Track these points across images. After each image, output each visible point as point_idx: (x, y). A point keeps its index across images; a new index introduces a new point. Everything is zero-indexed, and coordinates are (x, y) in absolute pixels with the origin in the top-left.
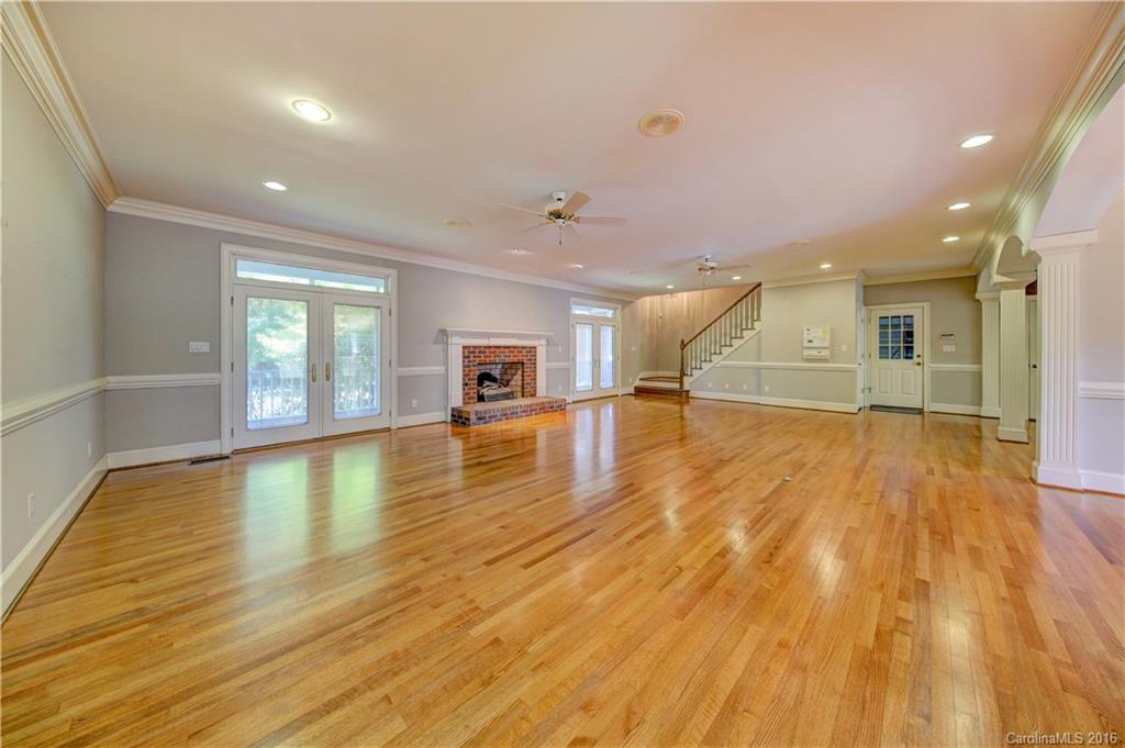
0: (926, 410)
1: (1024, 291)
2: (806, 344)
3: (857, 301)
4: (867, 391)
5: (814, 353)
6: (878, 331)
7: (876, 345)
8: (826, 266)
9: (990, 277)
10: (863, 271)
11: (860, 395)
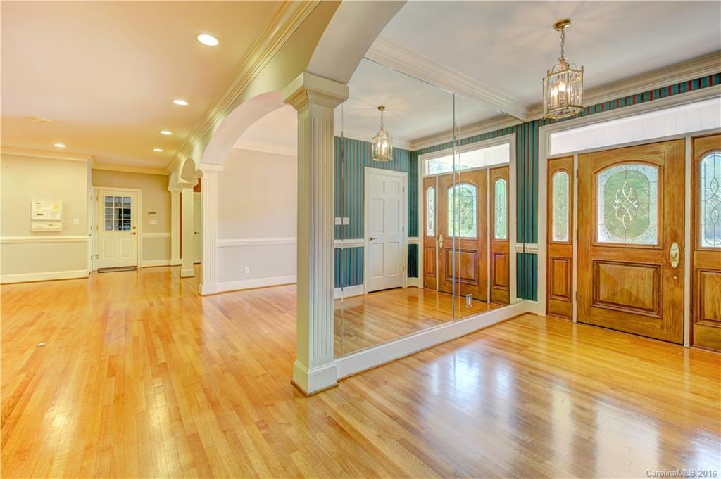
0: (139, 266)
1: (192, 190)
2: (35, 217)
3: (88, 182)
4: (95, 258)
5: (45, 226)
6: (104, 208)
7: (102, 219)
8: (60, 146)
9: (177, 179)
10: (93, 157)
11: (90, 262)
